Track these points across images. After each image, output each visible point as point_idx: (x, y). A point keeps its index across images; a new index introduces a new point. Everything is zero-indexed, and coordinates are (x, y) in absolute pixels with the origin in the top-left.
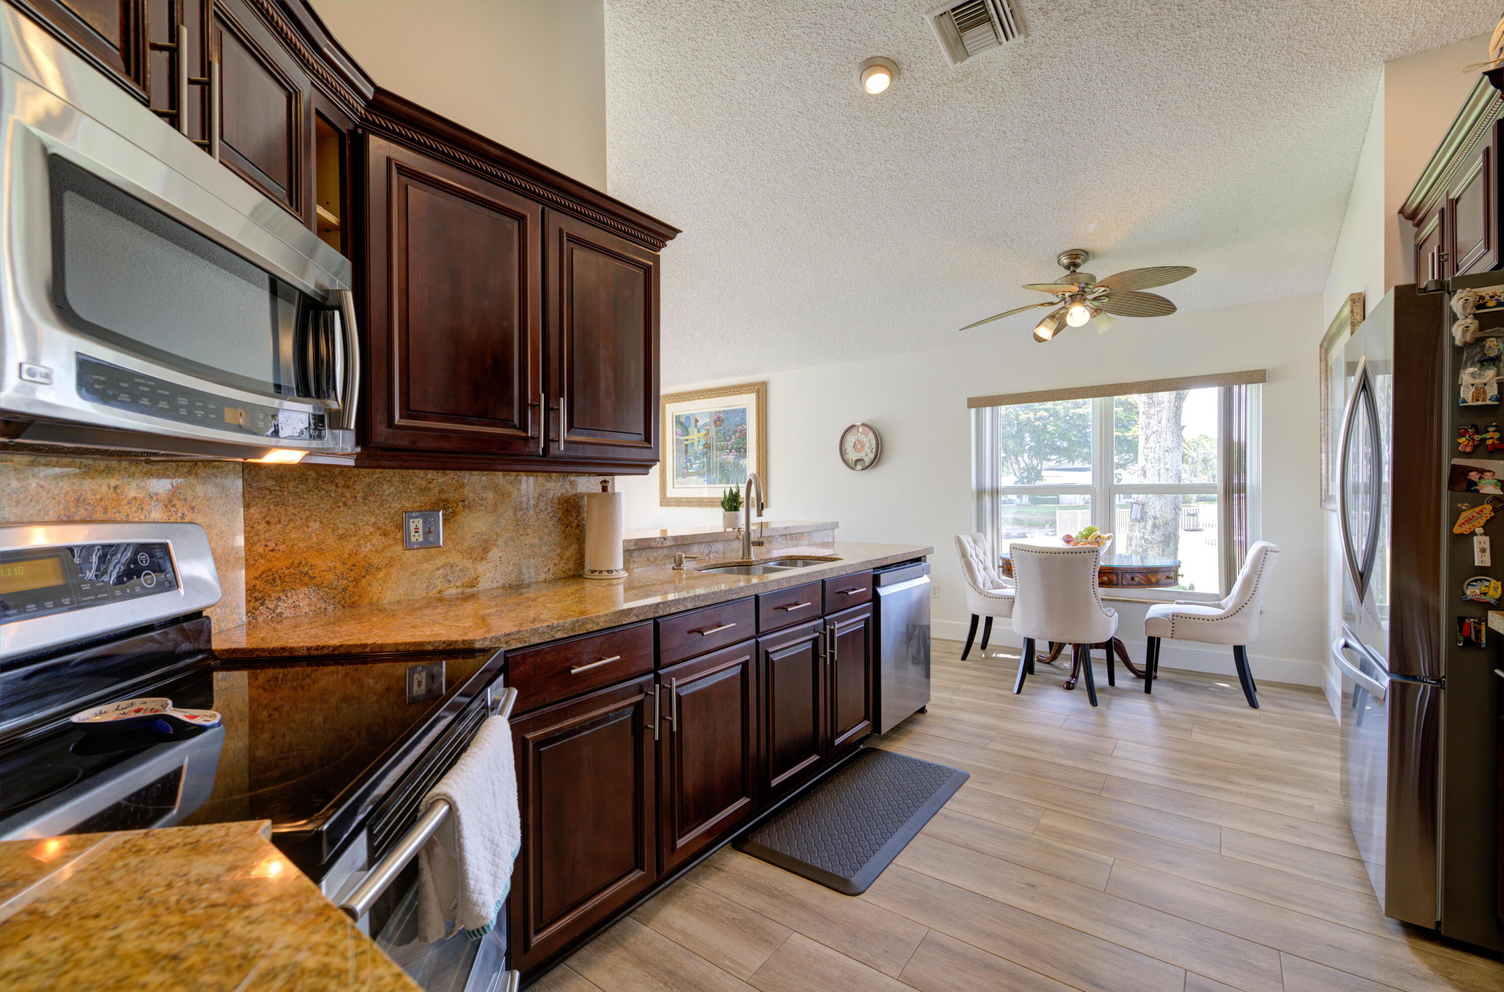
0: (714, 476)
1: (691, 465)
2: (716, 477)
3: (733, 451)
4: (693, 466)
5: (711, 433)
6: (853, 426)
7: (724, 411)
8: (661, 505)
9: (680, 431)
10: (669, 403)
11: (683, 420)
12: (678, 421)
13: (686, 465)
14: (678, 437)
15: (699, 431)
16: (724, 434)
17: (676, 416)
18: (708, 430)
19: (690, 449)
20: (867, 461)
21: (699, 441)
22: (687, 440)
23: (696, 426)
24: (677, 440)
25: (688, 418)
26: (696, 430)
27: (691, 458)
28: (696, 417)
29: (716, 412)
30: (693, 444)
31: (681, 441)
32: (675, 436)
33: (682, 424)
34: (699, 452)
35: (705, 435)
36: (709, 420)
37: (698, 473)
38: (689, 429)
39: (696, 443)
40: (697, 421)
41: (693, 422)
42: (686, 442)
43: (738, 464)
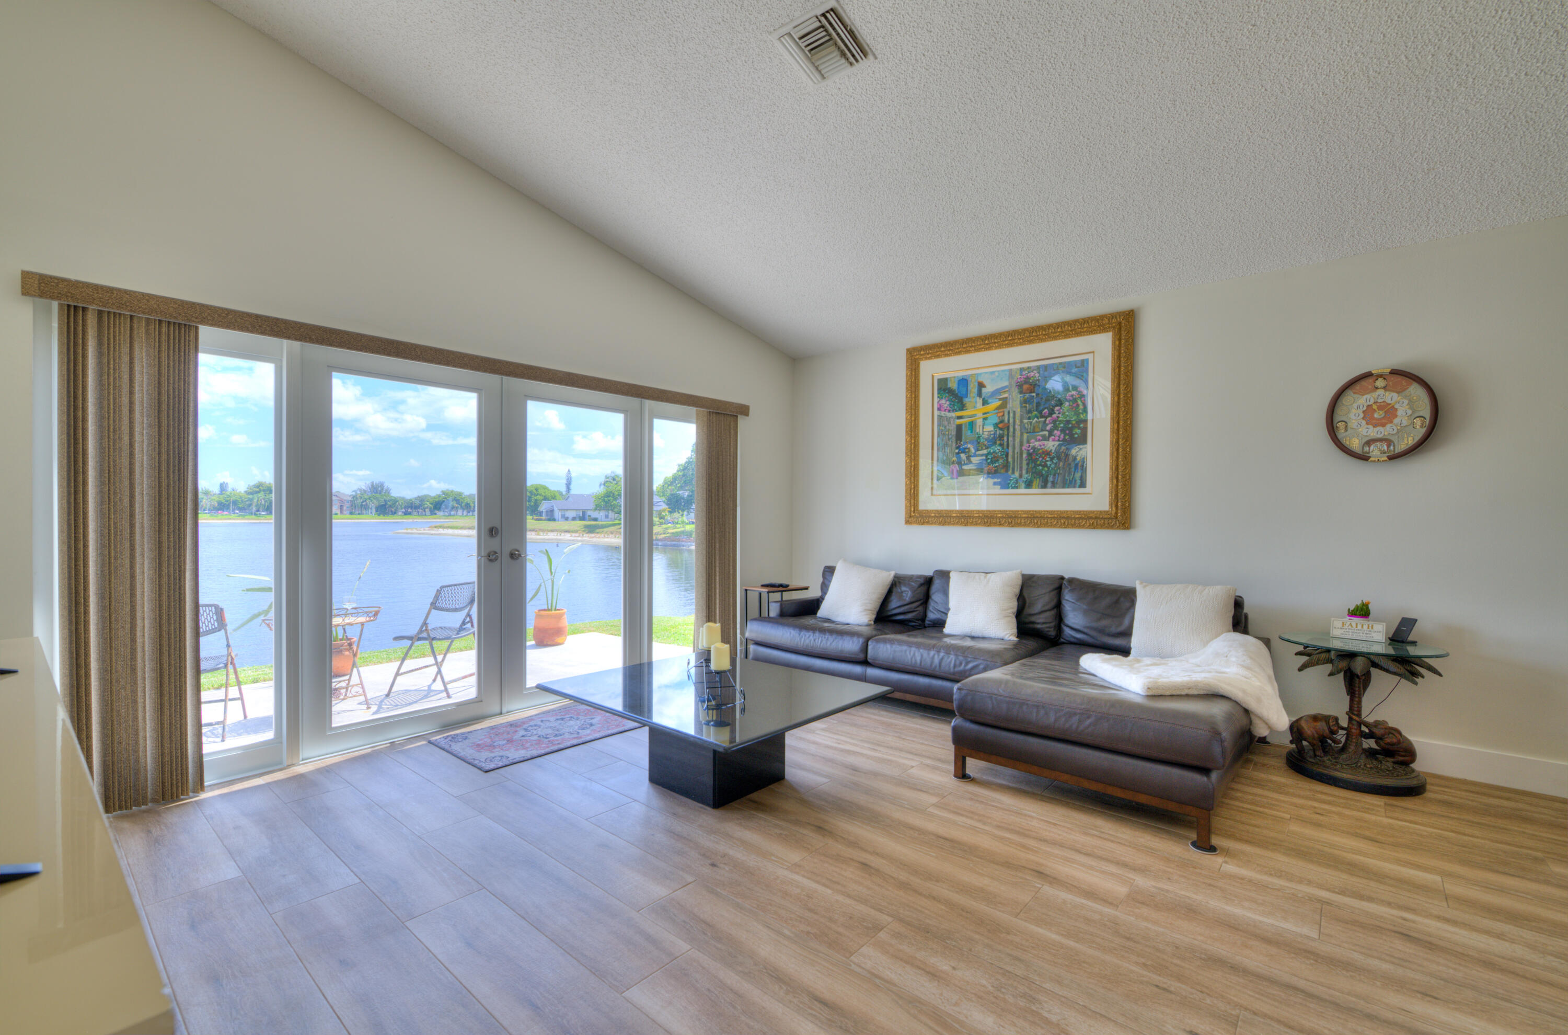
0: (1017, 474)
1: (968, 458)
2: (1021, 476)
3: (1056, 432)
4: (973, 459)
5: (1010, 405)
6: (1368, 375)
7: (1038, 368)
8: (908, 522)
9: (946, 404)
10: (927, 359)
11: (953, 385)
12: (943, 387)
13: (959, 458)
14: (943, 413)
15: (985, 403)
16: (1038, 404)
17: (940, 381)
18: (1005, 402)
19: (966, 433)
20: (1402, 447)
21: (985, 419)
22: (959, 418)
23: (980, 394)
24: (940, 417)
25: (964, 382)
26: (980, 401)
27: (969, 446)
28: (980, 379)
29: (1022, 370)
30: (972, 425)
31: (949, 420)
32: (936, 413)
33: (950, 392)
34: (986, 435)
35: (998, 408)
36: (1006, 383)
37: (980, 470)
38: (966, 400)
39: (979, 422)
40: (981, 385)
41: (973, 388)
42: (959, 422)
43: (1067, 455)
